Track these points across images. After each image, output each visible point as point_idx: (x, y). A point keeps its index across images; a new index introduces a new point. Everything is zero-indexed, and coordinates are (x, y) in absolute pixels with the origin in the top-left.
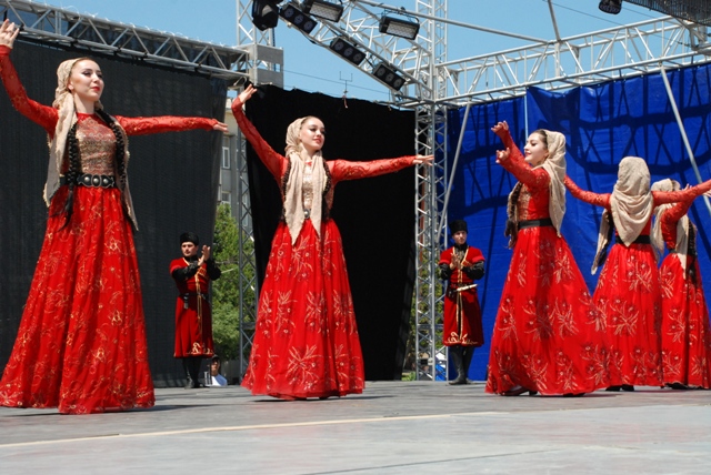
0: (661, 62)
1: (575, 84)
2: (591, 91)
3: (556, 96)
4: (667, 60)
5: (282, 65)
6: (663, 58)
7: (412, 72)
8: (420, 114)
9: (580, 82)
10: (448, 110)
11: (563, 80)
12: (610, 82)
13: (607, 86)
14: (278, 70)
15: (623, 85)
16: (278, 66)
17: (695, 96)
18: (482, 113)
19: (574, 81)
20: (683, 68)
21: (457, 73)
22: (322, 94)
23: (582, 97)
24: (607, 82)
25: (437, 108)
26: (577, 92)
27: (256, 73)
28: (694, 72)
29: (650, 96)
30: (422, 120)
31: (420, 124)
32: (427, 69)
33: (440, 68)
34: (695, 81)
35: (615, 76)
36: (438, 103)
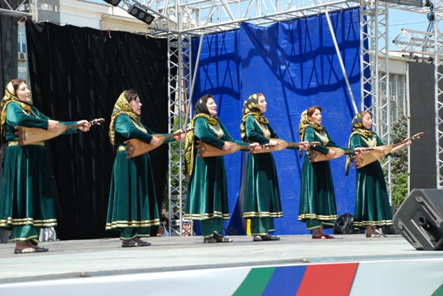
0: (326, 6)
1: (275, 21)
2: (286, 26)
3: (261, 29)
4: (330, 5)
5: (58, 7)
6: (326, 4)
7: (160, 11)
8: (171, 41)
9: (279, 19)
10: (192, 38)
11: (265, 18)
12: (298, 19)
13: (296, 22)
14: (56, 11)
15: (306, 21)
16: (56, 7)
17: (352, 31)
18: (214, 40)
19: (274, 18)
20: (344, 10)
21: (198, 10)
22: (90, 28)
23: (280, 30)
24: (295, 19)
25: (183, 37)
26: (276, 26)
27: (37, 13)
28: (351, 13)
29: (323, 30)
30: (173, 44)
31: (171, 48)
32: (174, 7)
33: (183, 7)
34: (351, 20)
35: (300, 15)
36: (183, 33)
